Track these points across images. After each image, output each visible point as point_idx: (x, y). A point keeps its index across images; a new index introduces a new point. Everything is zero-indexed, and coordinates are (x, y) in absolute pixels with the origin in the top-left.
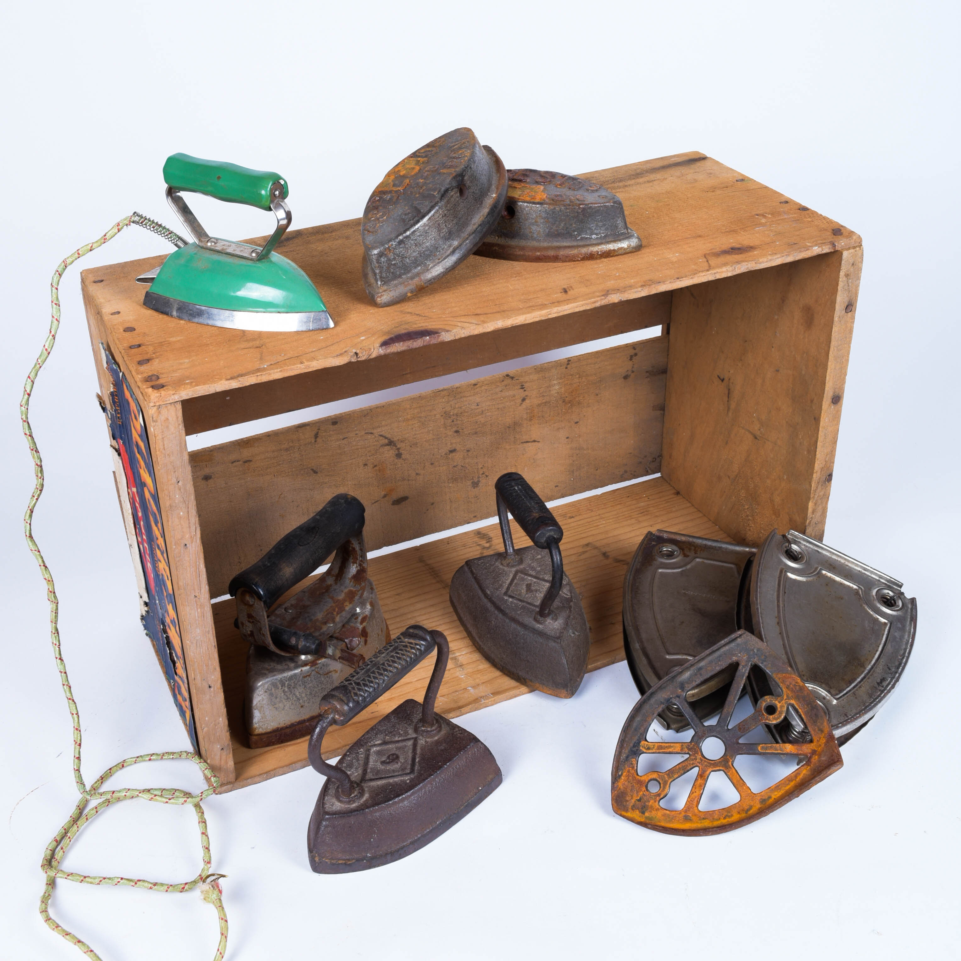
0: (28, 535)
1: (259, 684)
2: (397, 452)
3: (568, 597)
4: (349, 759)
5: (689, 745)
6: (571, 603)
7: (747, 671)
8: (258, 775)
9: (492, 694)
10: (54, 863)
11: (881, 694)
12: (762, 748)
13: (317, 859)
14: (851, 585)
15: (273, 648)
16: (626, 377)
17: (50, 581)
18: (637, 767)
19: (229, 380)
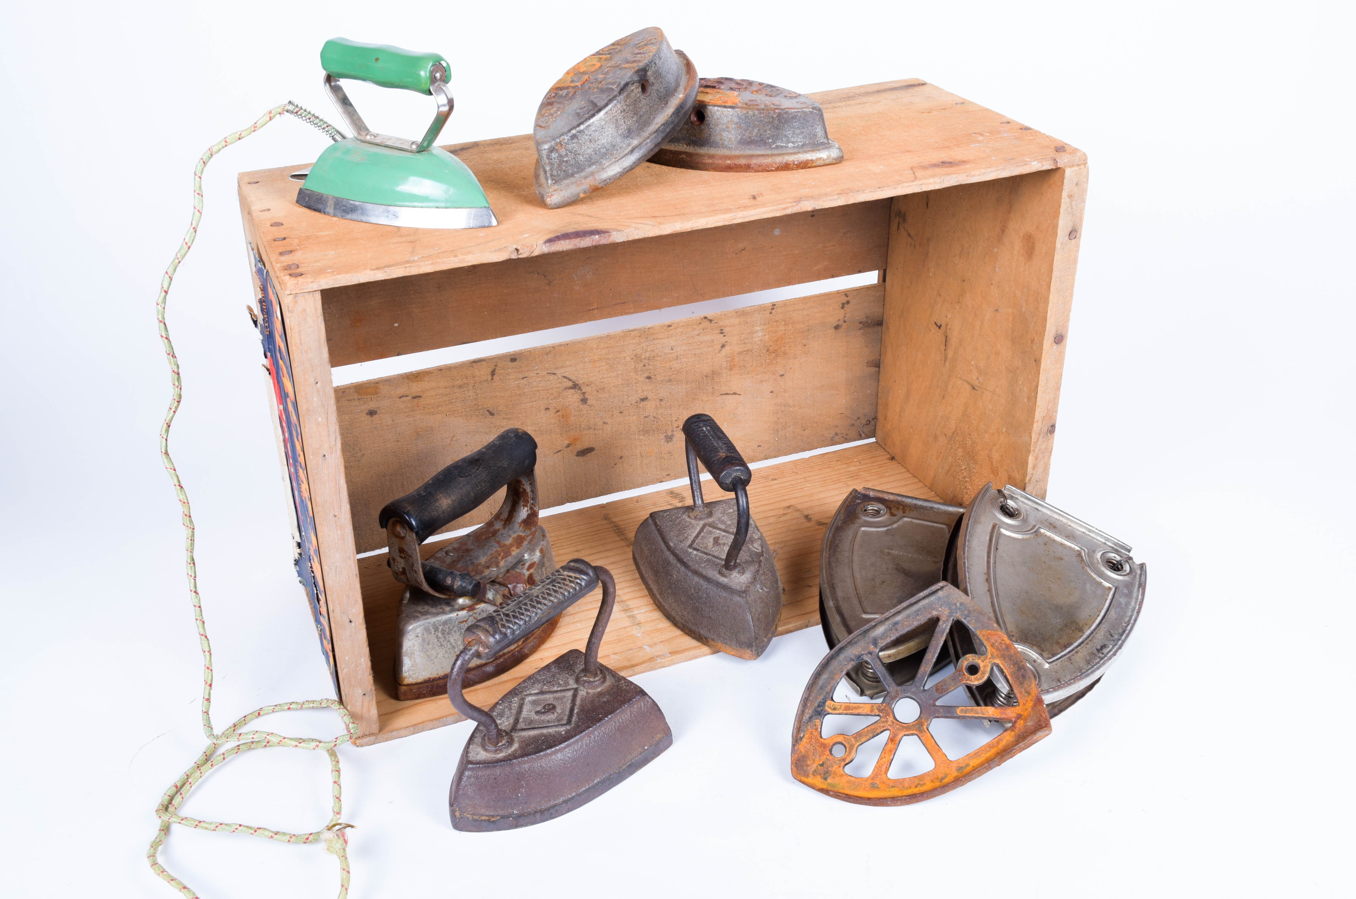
0: (164, 451)
1: (411, 627)
2: (582, 397)
3: (758, 551)
4: (501, 707)
5: (879, 706)
6: (761, 558)
7: (948, 627)
8: (404, 728)
9: (670, 653)
10: (171, 809)
11: (1100, 661)
12: (962, 710)
13: (457, 814)
14: (1073, 546)
15: (426, 587)
16: (837, 327)
17: (186, 503)
18: (821, 728)
19: (374, 270)
